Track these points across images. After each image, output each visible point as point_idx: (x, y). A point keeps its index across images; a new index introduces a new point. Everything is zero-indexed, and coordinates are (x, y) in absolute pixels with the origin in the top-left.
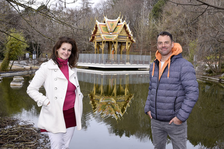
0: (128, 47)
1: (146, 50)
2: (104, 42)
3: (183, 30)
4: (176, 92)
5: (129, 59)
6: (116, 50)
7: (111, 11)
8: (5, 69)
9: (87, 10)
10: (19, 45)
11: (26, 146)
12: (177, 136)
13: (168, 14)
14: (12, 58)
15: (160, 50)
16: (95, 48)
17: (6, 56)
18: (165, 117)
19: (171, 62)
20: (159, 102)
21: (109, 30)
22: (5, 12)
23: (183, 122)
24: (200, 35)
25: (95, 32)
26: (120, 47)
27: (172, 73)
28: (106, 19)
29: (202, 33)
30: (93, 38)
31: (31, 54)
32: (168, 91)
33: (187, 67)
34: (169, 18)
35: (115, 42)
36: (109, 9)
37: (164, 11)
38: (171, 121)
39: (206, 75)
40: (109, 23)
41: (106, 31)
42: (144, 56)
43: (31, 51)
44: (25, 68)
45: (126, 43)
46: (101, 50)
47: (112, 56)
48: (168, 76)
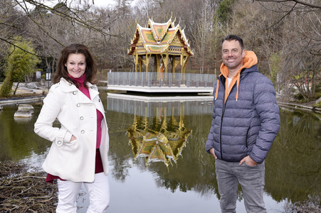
0: (183, 62)
1: (209, 67)
2: (149, 55)
3: (262, 38)
4: (248, 120)
5: (184, 79)
6: (166, 66)
7: (159, 11)
8: (6, 94)
9: (124, 10)
10: (27, 60)
11: (39, 201)
12: (250, 182)
13: (241, 15)
14: (16, 78)
16: (136, 64)
17: (8, 75)
18: (234, 155)
19: (241, 77)
20: (225, 134)
21: (156, 37)
22: (5, 13)
24: (285, 44)
25: (136, 42)
26: (172, 63)
27: (242, 93)
28: (152, 23)
29: (288, 43)
30: (133, 49)
31: (44, 72)
32: (238, 119)
33: (262, 84)
34: (242, 21)
35: (164, 56)
36: (156, 8)
37: (234, 11)
38: (242, 161)
39: (295, 102)
40: (156, 28)
41: (151, 39)
42: (206, 76)
43: (43, 69)
44: (35, 93)
45: (180, 56)
46: (145, 67)
47: (160, 75)
48: (237, 97)
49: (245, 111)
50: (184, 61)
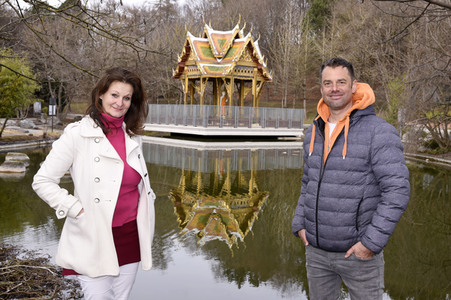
0: (255, 89)
1: (295, 98)
2: (204, 79)
3: (376, 54)
4: (360, 188)
5: (258, 116)
6: (230, 96)
7: (221, 12)
9: (168, 10)
10: (19, 85)
12: (362, 285)
13: (344, 20)
14: (2, 112)
15: (328, 98)
16: (186, 92)
18: (337, 242)
19: (350, 123)
20: (323, 209)
21: (216, 53)
23: (376, 253)
24: (411, 64)
25: (185, 59)
26: (240, 91)
27: (352, 147)
28: (210, 30)
29: (416, 62)
30: (182, 70)
31: (46, 103)
32: (344, 187)
33: (384, 135)
34: (346, 29)
35: (228, 80)
36: (216, 8)
37: (334, 14)
38: (350, 252)
39: (425, 152)
40: (216, 38)
41: (208, 55)
42: (291, 111)
43: (45, 98)
44: (31, 135)
45: (251, 81)
46: (199, 97)
47: (221, 110)
48: (344, 153)
49: (356, 174)
50: (258, 89)
